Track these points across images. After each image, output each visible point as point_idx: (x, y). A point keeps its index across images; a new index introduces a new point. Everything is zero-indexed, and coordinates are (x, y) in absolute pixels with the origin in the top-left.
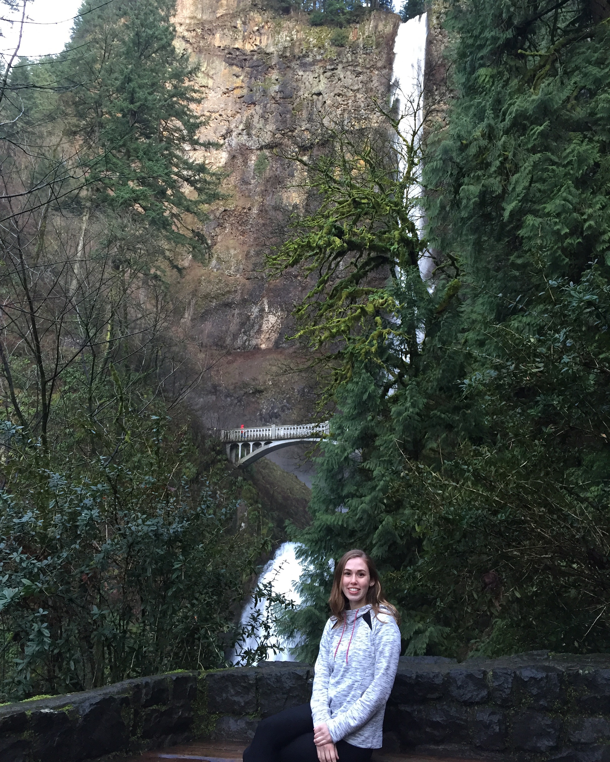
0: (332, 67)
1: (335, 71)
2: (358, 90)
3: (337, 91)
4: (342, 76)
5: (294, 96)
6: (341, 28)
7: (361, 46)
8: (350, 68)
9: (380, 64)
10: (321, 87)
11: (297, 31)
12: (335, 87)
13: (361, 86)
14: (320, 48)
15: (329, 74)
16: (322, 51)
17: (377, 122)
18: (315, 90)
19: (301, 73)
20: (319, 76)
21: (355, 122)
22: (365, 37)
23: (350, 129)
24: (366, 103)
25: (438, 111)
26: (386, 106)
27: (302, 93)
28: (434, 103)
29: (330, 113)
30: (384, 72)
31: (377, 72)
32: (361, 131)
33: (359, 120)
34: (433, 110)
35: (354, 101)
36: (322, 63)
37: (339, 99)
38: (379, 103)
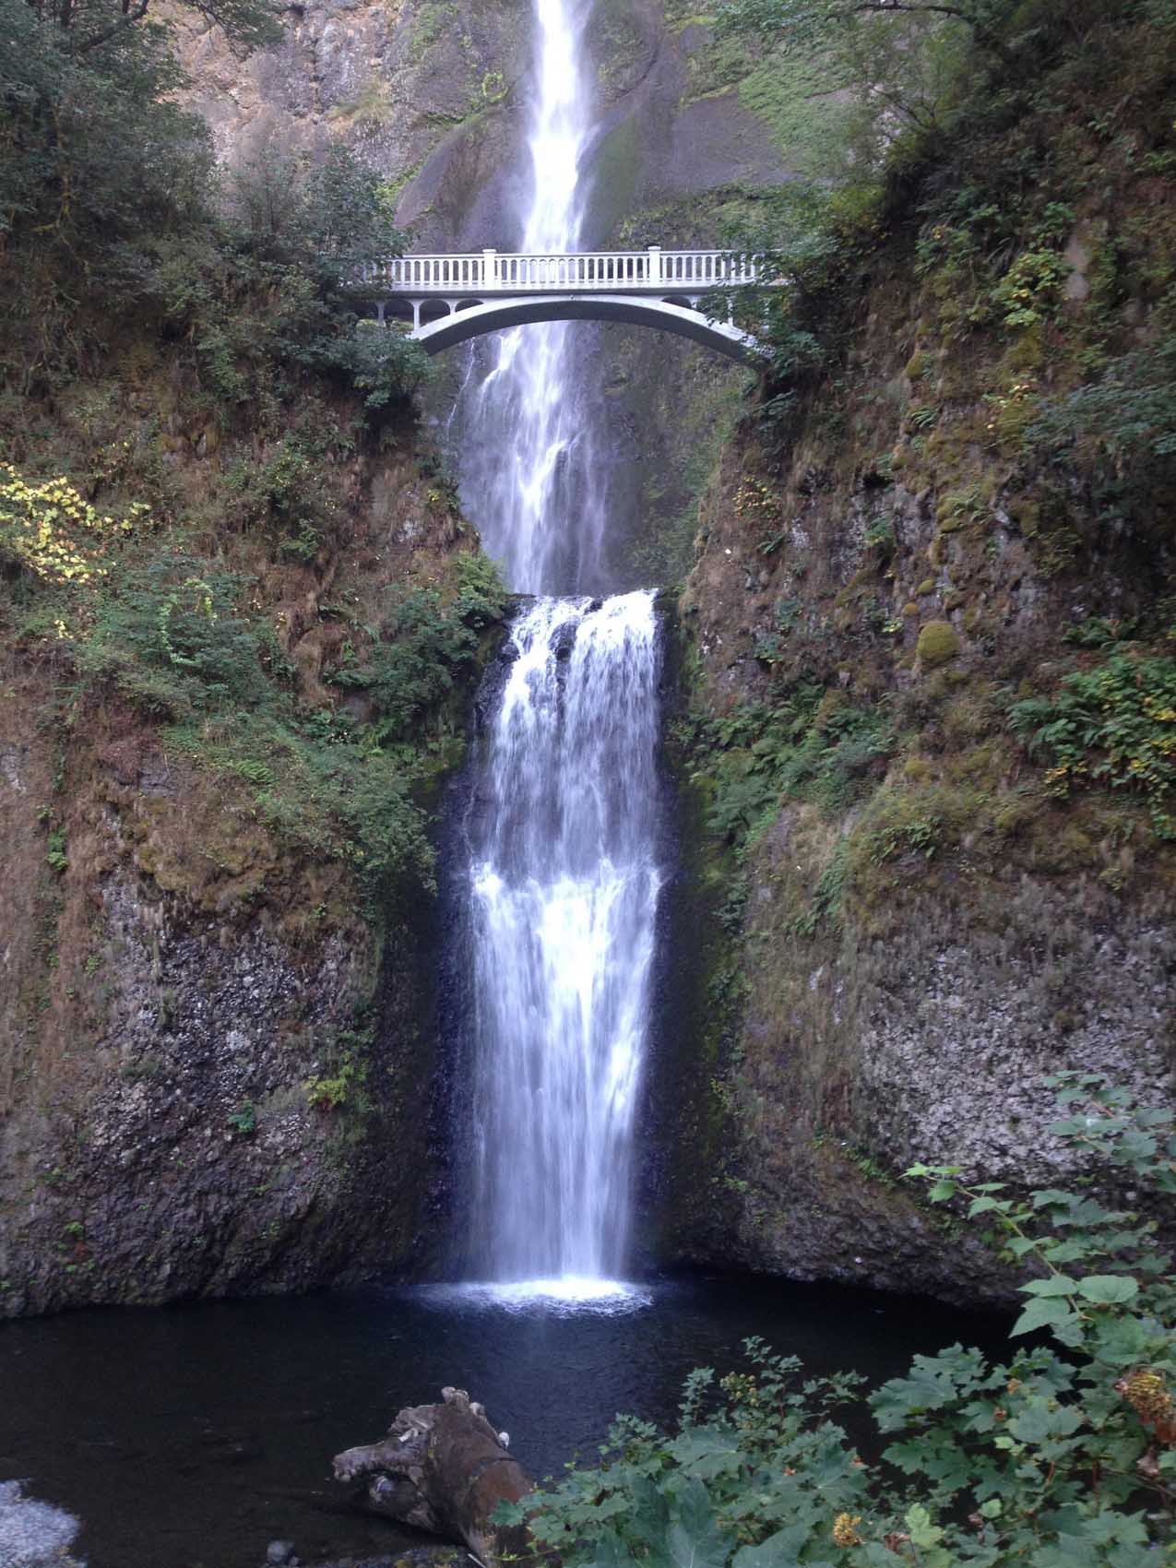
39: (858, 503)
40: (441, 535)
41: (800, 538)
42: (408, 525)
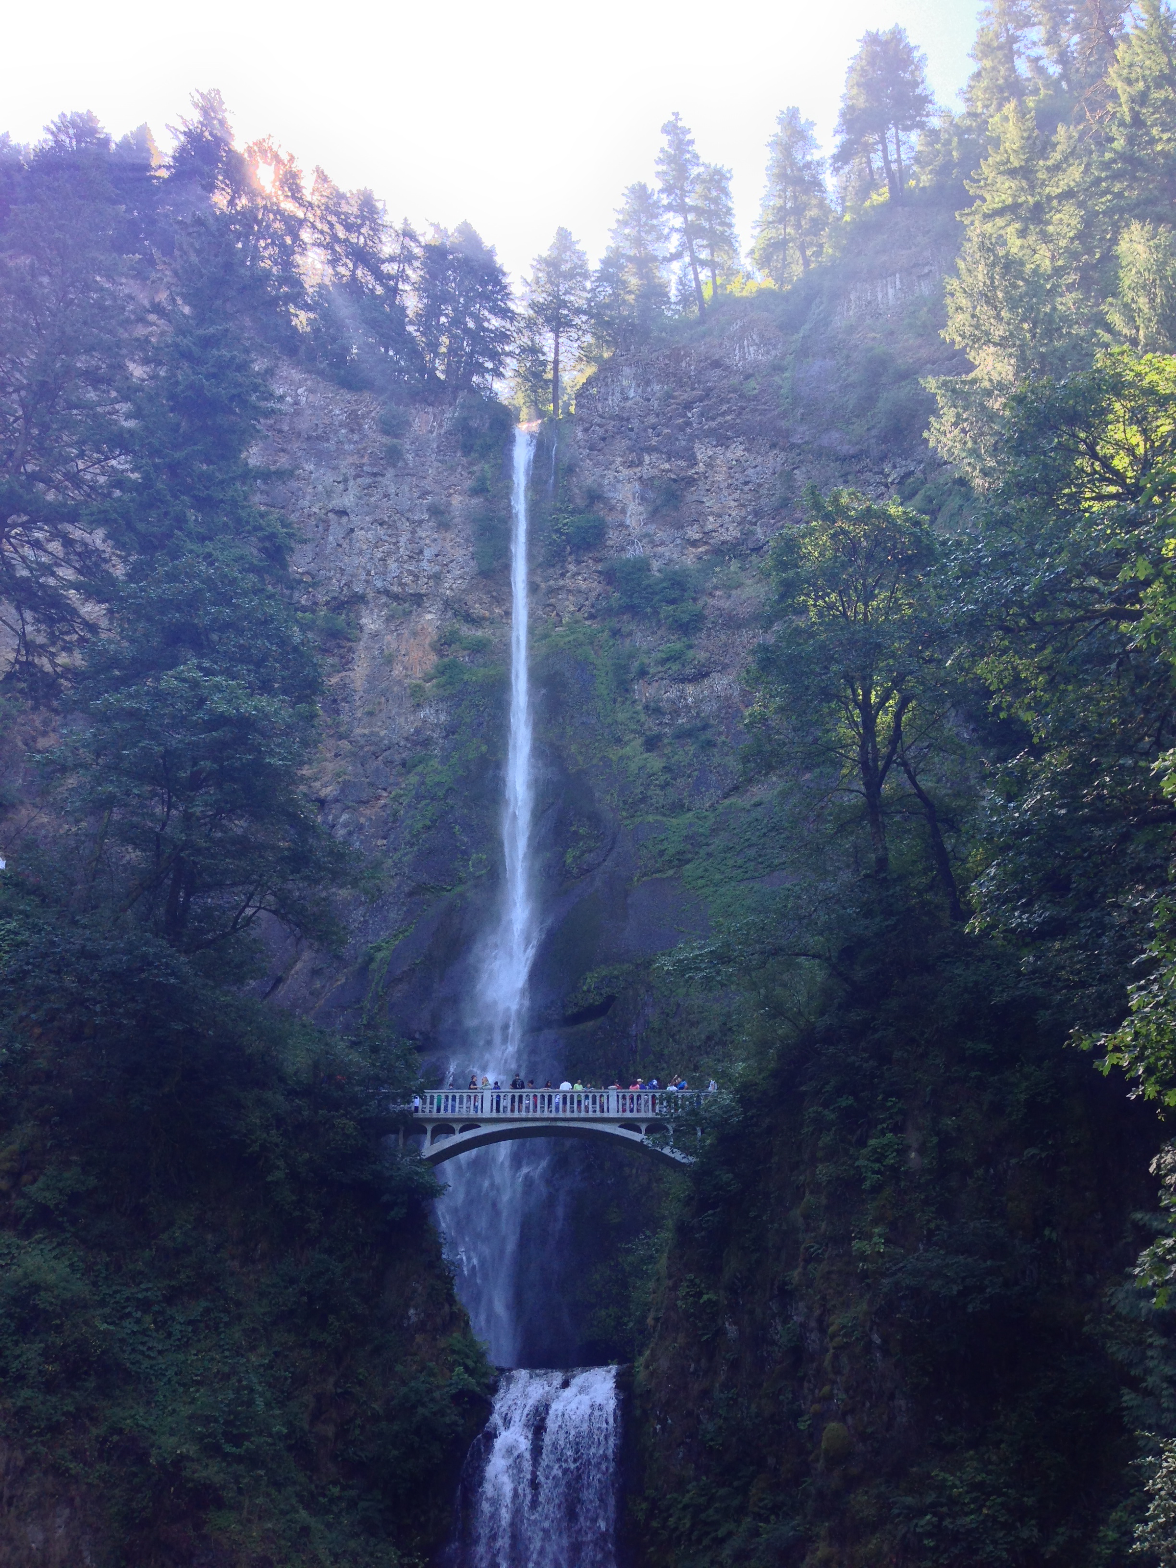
0: (375, 470)
1: (380, 479)
2: (421, 522)
3: (377, 515)
4: (392, 490)
5: (290, 508)
6: (398, 403)
7: (435, 446)
8: (408, 479)
9: (469, 484)
10: (348, 501)
11: (311, 391)
12: (377, 507)
13: (426, 517)
14: (352, 431)
15: (368, 480)
16: (356, 437)
17: (451, 589)
18: (335, 503)
19: (310, 467)
20: (346, 480)
21: (408, 580)
22: (442, 431)
23: (396, 589)
24: (434, 550)
25: (569, 591)
26: (472, 563)
27: (306, 503)
28: (563, 575)
29: (361, 553)
30: (475, 501)
31: (460, 498)
32: (418, 599)
33: (417, 577)
34: (561, 588)
35: (411, 541)
36: (355, 459)
37: (381, 531)
38: (459, 554)
39: (775, 1307)
40: (439, 1320)
41: (732, 1330)
42: (412, 1312)
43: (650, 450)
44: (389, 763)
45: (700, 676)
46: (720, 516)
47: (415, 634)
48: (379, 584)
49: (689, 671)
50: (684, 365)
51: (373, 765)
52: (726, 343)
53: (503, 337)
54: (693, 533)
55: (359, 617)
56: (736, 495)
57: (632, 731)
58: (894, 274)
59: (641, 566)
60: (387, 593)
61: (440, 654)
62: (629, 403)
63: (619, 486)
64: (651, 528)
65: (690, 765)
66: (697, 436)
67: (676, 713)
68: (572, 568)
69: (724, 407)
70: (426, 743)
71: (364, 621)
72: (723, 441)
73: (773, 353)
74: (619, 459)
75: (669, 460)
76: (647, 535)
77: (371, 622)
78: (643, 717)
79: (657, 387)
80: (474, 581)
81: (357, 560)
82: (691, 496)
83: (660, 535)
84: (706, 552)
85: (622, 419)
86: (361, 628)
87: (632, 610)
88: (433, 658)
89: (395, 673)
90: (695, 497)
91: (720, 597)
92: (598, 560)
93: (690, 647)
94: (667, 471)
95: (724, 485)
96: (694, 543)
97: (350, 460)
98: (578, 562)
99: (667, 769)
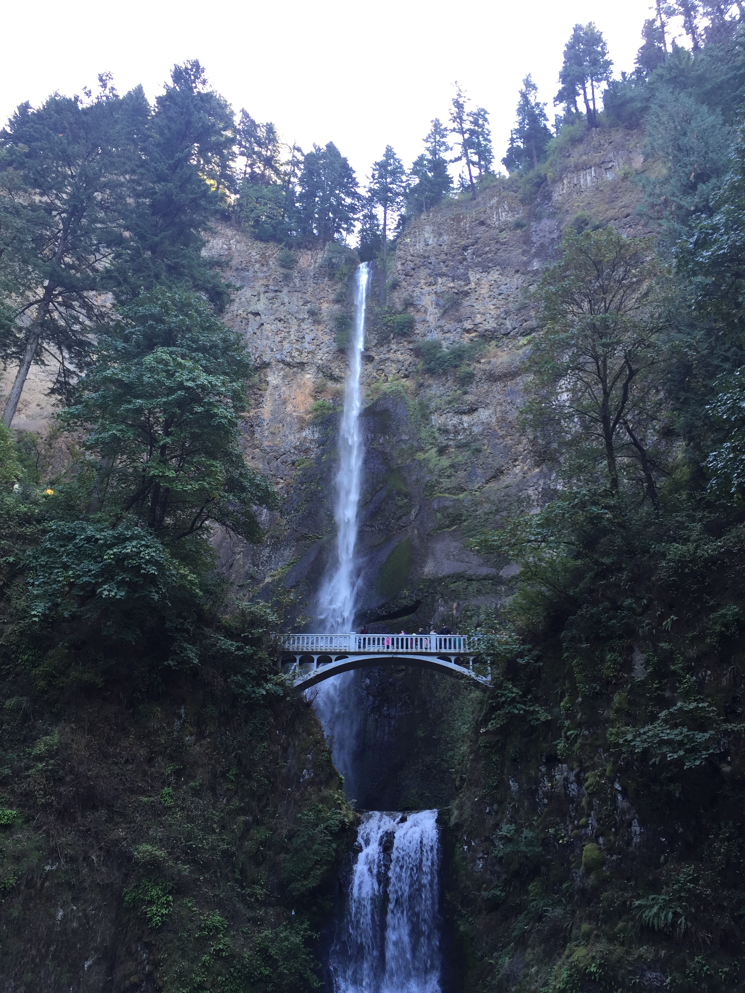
0: (276, 288)
1: (278, 294)
2: (303, 320)
3: (277, 315)
4: (286, 300)
6: (290, 249)
7: (312, 274)
8: (296, 294)
9: (332, 297)
10: (260, 307)
11: (238, 242)
12: (277, 310)
13: (306, 316)
14: (263, 265)
15: (272, 295)
16: (265, 269)
17: (321, 359)
18: (252, 309)
20: (259, 294)
21: (296, 354)
22: (317, 265)
23: (288, 359)
24: (312, 336)
25: (393, 361)
26: (334, 344)
27: (236, 308)
28: (389, 351)
29: (268, 338)
30: (337, 307)
31: (327, 305)
32: (302, 365)
33: (301, 353)
34: (388, 359)
35: (298, 331)
36: (265, 282)
37: (280, 325)
38: (326, 338)
39: (543, 769)
41: (514, 786)
42: (305, 772)
43: (442, 275)
44: (283, 462)
45: (472, 410)
46: (484, 314)
47: (300, 387)
48: (278, 357)
49: (466, 408)
50: (462, 224)
51: (274, 464)
52: (488, 211)
53: (352, 209)
54: (468, 325)
55: (266, 376)
56: (494, 301)
57: (431, 444)
58: (590, 168)
59: (437, 346)
60: (283, 362)
61: (315, 399)
62: (429, 248)
63: (423, 297)
64: (442, 322)
65: (466, 464)
66: (470, 267)
67: (457, 433)
68: (394, 347)
69: (487, 249)
70: (307, 451)
71: (269, 379)
72: (486, 270)
73: (517, 216)
74: (423, 281)
75: (453, 281)
76: (440, 327)
77: (274, 378)
78: (437, 435)
79: (445, 237)
80: (335, 355)
81: (265, 342)
82: (466, 302)
83: (447, 327)
84: (476, 336)
85: (425, 257)
86: (267, 383)
87: (431, 372)
88: (311, 400)
89: (288, 409)
90: (469, 303)
91: (484, 363)
92: (410, 342)
93: (465, 393)
94: (452, 288)
95: (486, 296)
96: (468, 331)
97: (261, 282)
98: (398, 343)
99: (452, 466)
